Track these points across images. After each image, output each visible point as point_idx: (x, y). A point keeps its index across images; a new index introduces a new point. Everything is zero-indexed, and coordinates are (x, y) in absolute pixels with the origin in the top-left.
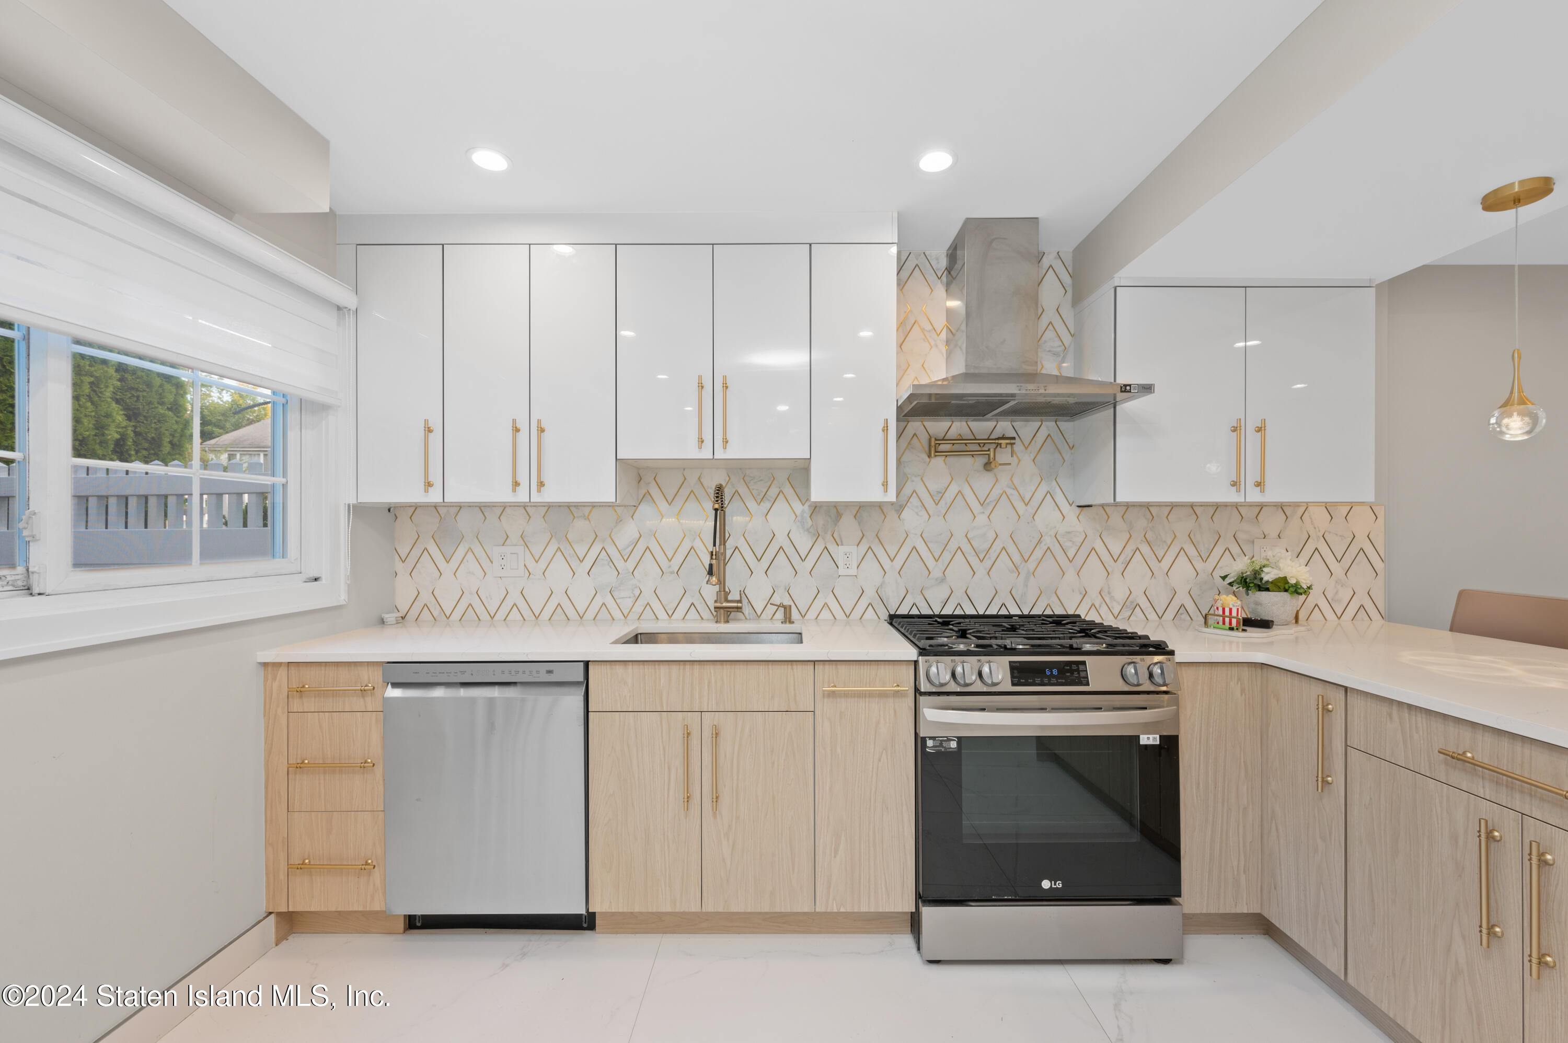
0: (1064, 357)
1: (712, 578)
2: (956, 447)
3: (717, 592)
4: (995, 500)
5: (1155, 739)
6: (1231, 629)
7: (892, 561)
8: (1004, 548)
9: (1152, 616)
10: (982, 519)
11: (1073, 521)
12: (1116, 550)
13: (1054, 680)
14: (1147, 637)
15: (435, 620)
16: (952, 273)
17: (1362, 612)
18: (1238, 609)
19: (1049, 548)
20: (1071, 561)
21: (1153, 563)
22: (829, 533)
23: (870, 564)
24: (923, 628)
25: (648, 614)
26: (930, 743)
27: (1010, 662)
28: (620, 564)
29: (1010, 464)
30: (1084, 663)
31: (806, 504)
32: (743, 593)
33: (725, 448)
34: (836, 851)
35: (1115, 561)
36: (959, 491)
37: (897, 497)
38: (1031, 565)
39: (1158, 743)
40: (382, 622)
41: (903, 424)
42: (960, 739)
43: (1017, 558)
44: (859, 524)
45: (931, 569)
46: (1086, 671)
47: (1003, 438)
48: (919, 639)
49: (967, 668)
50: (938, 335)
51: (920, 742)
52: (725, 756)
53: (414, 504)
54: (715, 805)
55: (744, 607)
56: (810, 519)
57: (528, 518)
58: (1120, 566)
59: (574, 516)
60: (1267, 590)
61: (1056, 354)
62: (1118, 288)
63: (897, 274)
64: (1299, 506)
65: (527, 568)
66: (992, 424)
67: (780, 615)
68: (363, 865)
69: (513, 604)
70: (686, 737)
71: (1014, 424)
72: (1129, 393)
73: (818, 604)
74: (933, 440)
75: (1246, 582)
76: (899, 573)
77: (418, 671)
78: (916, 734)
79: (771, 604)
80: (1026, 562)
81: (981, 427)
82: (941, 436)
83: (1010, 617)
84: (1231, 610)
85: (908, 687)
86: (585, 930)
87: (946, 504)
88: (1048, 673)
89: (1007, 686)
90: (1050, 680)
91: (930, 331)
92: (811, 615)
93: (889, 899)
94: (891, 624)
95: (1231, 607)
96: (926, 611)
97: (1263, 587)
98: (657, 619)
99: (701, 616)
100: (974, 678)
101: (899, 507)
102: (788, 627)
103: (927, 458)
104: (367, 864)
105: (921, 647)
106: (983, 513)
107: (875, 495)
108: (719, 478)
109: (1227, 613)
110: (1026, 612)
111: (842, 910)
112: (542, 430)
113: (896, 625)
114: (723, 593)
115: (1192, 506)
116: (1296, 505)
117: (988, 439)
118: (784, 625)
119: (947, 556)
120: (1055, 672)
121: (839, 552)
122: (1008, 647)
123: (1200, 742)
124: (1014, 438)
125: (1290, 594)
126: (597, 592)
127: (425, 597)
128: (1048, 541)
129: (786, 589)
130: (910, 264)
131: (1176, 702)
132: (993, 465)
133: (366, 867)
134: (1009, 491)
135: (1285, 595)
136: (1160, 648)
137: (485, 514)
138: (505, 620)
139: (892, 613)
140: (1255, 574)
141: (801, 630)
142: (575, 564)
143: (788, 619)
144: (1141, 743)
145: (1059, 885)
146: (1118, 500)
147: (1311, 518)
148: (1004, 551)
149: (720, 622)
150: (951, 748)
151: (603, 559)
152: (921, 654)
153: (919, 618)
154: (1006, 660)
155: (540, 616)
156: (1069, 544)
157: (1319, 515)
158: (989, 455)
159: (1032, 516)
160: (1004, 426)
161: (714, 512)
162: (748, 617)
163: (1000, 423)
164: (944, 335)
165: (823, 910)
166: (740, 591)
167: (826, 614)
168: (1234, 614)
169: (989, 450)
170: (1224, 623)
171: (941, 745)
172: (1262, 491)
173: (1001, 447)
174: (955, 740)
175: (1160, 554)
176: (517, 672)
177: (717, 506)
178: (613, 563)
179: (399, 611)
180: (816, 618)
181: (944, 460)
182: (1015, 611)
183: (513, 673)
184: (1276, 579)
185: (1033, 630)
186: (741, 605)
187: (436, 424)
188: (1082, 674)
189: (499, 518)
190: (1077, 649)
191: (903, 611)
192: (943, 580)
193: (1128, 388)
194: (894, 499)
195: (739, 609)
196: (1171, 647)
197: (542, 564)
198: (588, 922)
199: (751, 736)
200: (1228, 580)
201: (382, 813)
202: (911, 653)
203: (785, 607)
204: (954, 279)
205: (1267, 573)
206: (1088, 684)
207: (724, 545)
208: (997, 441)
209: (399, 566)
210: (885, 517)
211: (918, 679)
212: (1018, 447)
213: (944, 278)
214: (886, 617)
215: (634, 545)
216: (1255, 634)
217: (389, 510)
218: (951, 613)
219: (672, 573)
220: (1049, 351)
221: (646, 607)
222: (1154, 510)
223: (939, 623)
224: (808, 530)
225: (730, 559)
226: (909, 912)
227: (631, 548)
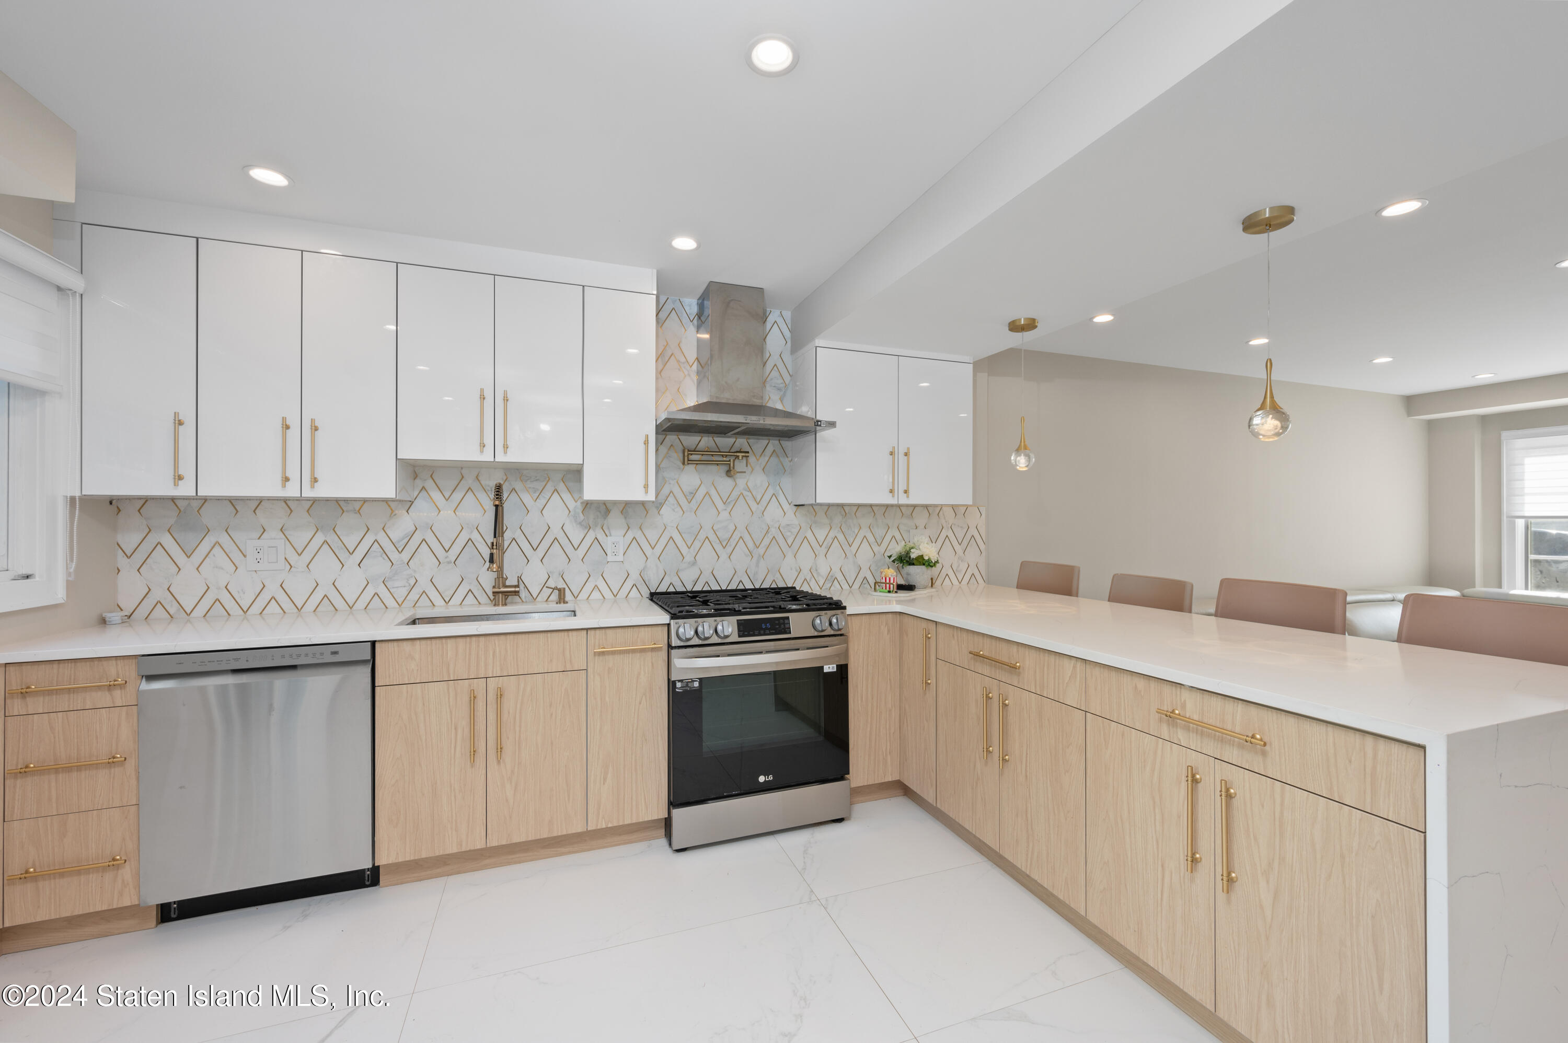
0: (785, 392)
1: (492, 566)
2: (704, 458)
3: (495, 579)
4: (734, 500)
5: (833, 668)
6: (889, 592)
7: (653, 549)
8: (741, 537)
9: (846, 586)
10: (724, 515)
11: (792, 518)
12: (821, 539)
13: (768, 632)
14: (831, 598)
15: (172, 617)
16: (702, 318)
17: (973, 578)
18: (894, 578)
19: (774, 537)
20: (790, 547)
21: (846, 547)
22: (599, 526)
23: (634, 551)
24: (676, 600)
25: (424, 601)
26: (679, 685)
27: (737, 620)
28: (394, 556)
29: (745, 472)
30: (788, 618)
31: (579, 501)
32: (519, 578)
33: (505, 453)
34: (605, 779)
35: (821, 546)
36: (707, 493)
37: (656, 498)
38: (761, 550)
39: (835, 670)
40: (103, 622)
41: (661, 437)
42: (701, 680)
43: (751, 545)
44: (625, 518)
45: (684, 555)
46: (789, 623)
47: (740, 452)
48: (671, 608)
49: (707, 627)
50: (691, 367)
51: (671, 684)
52: (509, 713)
53: (144, 497)
54: (499, 755)
55: (520, 592)
56: (581, 514)
57: (290, 511)
58: (824, 550)
59: (343, 510)
60: (913, 564)
61: (779, 389)
62: (818, 348)
63: (657, 316)
64: (937, 506)
65: (287, 560)
66: (732, 440)
67: (555, 596)
68: (110, 862)
69: (271, 597)
70: (472, 699)
71: (749, 441)
72: (820, 427)
73: (589, 586)
74: (686, 451)
75: (901, 559)
76: (659, 558)
77: (182, 662)
78: (669, 680)
79: (547, 587)
80: (758, 548)
81: (725, 442)
82: (693, 447)
83: (746, 590)
84: (890, 579)
85: (663, 644)
86: (367, 887)
87: (697, 502)
88: (763, 626)
89: (735, 638)
90: (765, 632)
91: (684, 363)
92: (584, 595)
93: (647, 810)
94: (651, 600)
95: (890, 576)
96: (680, 589)
97: (911, 563)
98: (434, 605)
99: (478, 602)
100: (711, 632)
101: (658, 505)
102: (562, 606)
103: (682, 465)
104: (114, 860)
105: (673, 613)
106: (726, 510)
107: (638, 495)
108: (498, 478)
109: (888, 581)
110: (757, 587)
111: (610, 825)
112: (316, 429)
113: (655, 600)
114: (500, 578)
115: (871, 506)
116: (935, 506)
117: (729, 452)
118: (558, 605)
119: (697, 544)
120: (768, 626)
121: (608, 543)
122: (736, 609)
123: (863, 668)
124: (748, 452)
125: (926, 567)
126: (368, 583)
127: (158, 593)
128: (773, 531)
129: (560, 574)
130: (668, 307)
131: (846, 642)
132: (732, 473)
133: (115, 863)
134: (745, 493)
135: (923, 567)
136: (837, 606)
137: (237, 507)
138: (261, 613)
139: (653, 591)
140: (907, 553)
141: (575, 608)
142: (343, 555)
143: (562, 599)
144: (825, 671)
145: (771, 778)
146: (817, 502)
147: (944, 515)
148: (741, 540)
149: (498, 605)
150: (694, 687)
151: (375, 551)
152: (672, 618)
153: (674, 594)
154: (734, 619)
155: (302, 609)
156: (789, 534)
157: (949, 512)
158: (730, 464)
159: (762, 512)
160: (742, 442)
161: (495, 507)
162: (524, 600)
163: (738, 440)
164: (695, 367)
165: (594, 828)
166: (518, 577)
167: (596, 595)
168: (892, 582)
169: (730, 461)
170: (886, 589)
171: (687, 685)
172: (908, 497)
173: (738, 459)
174: (697, 681)
175: (851, 540)
176: (299, 656)
177: (497, 503)
178: (386, 554)
179: (122, 610)
180: (588, 599)
181: (695, 467)
182: (749, 586)
183: (295, 656)
184: (917, 557)
185: (757, 598)
186: (519, 589)
187: (188, 416)
188: (787, 626)
189: (254, 511)
190: (784, 608)
191: (662, 589)
192: (694, 563)
193: (819, 423)
194: (654, 499)
195: (516, 593)
196: (844, 604)
197: (306, 557)
198: (371, 880)
199: (532, 694)
200: (892, 559)
201: (134, 808)
202: (665, 618)
203: (559, 590)
204: (703, 323)
205: (913, 553)
206: (790, 633)
207: (503, 536)
208: (735, 454)
209: (122, 561)
210: (647, 512)
211: (670, 637)
212: (752, 459)
213: (695, 321)
214: (648, 595)
215: (410, 537)
216: (903, 595)
217: (111, 503)
218: (701, 590)
219: (449, 562)
220: (774, 386)
221: (421, 595)
222: (847, 509)
223: (689, 596)
224: (580, 523)
225: (508, 548)
226: (663, 819)
227: (406, 540)
